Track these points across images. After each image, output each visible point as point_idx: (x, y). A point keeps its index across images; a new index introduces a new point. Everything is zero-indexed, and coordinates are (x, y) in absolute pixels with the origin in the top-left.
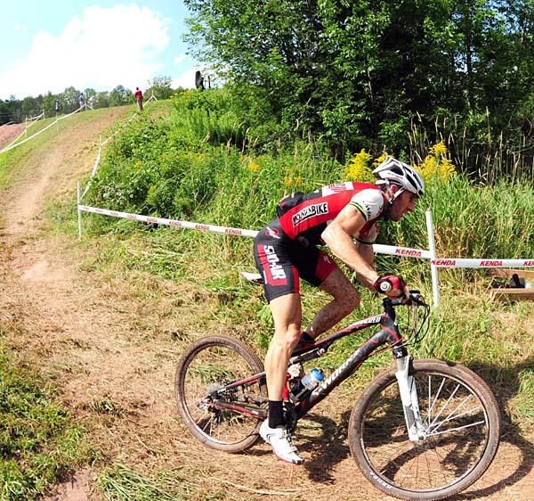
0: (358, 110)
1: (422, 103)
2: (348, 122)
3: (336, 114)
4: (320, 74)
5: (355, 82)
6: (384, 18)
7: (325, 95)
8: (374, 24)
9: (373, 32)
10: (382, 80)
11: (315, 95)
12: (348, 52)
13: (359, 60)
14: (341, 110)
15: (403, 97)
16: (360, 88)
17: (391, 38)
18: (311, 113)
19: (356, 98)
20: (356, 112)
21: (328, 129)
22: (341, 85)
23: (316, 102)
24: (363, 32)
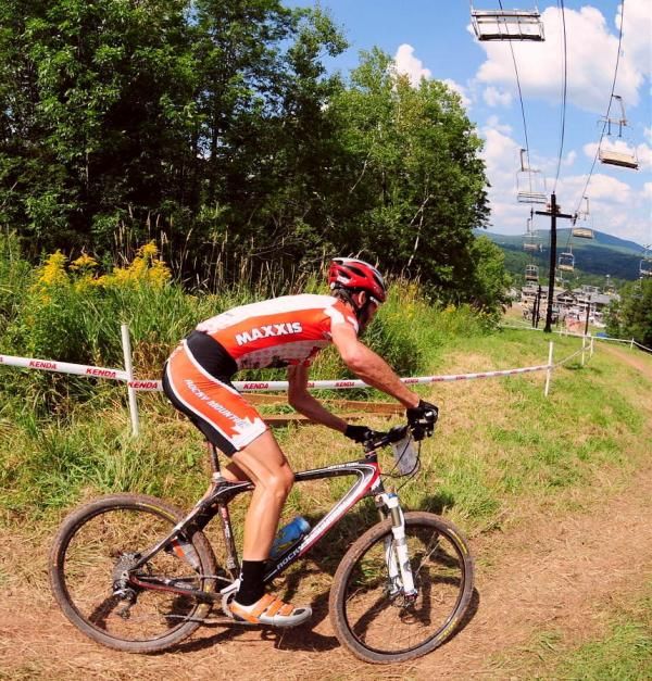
0: (69, 199)
1: (145, 195)
2: (56, 213)
3: (42, 203)
4: (32, 154)
5: (68, 166)
6: (112, 93)
7: (34, 180)
8: (99, 99)
9: (97, 108)
10: (102, 165)
11: (21, 179)
12: (65, 130)
13: (78, 140)
14: (49, 198)
15: (124, 185)
16: (75, 173)
17: (117, 116)
18: (14, 201)
19: (69, 184)
20: (67, 203)
21: (31, 220)
22: (52, 168)
23: (22, 188)
24: (86, 107)
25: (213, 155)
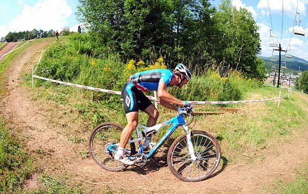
0: (134, 44)
1: (158, 43)
2: (130, 48)
3: (126, 45)
4: (122, 30)
5: (134, 34)
6: (147, 11)
7: (123, 38)
8: (143, 13)
9: (142, 16)
10: (144, 34)
11: (119, 37)
12: (133, 23)
13: (137, 26)
14: (128, 43)
15: (152, 40)
16: (136, 36)
17: (149, 18)
18: (117, 44)
19: (134, 39)
20: (134, 45)
21: (123, 50)
22: (129, 34)
23: (120, 40)
24: (139, 16)
25: (178, 30)
